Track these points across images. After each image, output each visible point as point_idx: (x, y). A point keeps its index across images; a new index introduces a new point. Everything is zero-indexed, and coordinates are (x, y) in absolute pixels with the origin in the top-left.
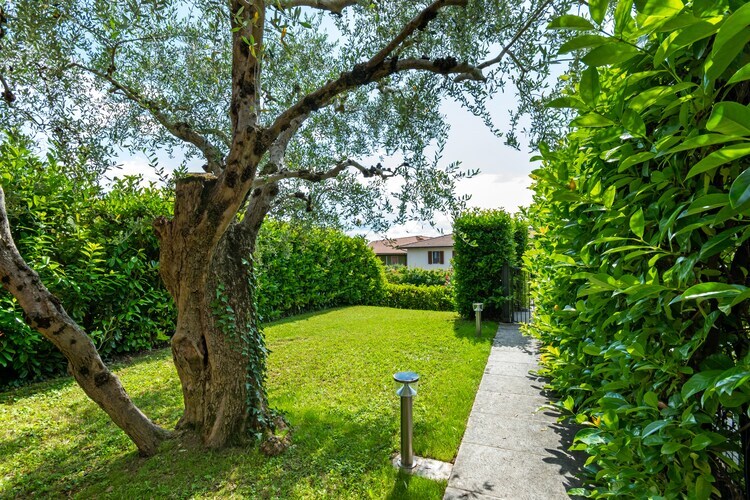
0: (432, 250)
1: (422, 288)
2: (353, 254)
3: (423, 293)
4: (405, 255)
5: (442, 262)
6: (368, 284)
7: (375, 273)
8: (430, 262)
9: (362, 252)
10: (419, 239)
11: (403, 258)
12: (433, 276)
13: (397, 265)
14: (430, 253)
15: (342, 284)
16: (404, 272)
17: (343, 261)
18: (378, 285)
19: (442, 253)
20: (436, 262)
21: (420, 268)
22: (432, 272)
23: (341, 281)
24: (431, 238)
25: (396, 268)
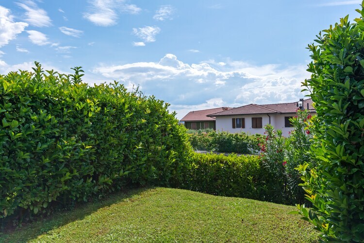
0: (235, 117)
1: (232, 158)
2: (144, 121)
3: (234, 164)
4: (214, 122)
5: (244, 127)
6: (167, 157)
7: (178, 142)
8: (234, 127)
9: (159, 118)
10: (225, 109)
11: (212, 124)
12: (237, 139)
13: (209, 129)
14: (233, 120)
15: (126, 161)
16: (213, 135)
17: (130, 130)
18: (180, 157)
19: (243, 120)
20: (238, 126)
21: (226, 132)
22: (236, 135)
23: (126, 157)
24: (234, 108)
25: (207, 132)
